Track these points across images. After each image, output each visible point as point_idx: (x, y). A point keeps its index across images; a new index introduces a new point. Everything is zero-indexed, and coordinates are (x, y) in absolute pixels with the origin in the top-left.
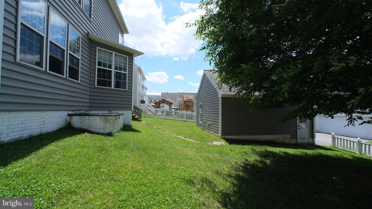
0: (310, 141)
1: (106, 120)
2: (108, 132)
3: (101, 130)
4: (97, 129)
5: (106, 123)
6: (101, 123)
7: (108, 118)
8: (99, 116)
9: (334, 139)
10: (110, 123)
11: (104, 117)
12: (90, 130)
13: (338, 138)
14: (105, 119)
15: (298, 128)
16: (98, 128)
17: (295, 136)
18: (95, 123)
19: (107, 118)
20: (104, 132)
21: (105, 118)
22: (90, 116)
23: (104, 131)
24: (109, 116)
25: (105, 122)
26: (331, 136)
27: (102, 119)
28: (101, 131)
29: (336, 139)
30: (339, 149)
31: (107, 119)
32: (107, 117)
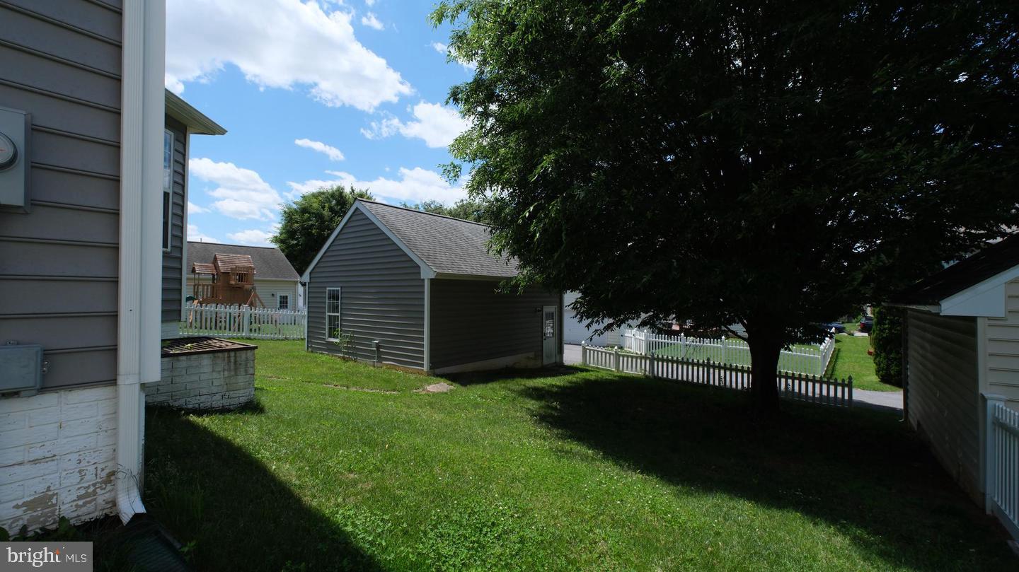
0: (558, 360)
1: (232, 364)
2: (243, 400)
3: (218, 397)
4: (203, 399)
5: (233, 373)
6: (215, 375)
7: (241, 356)
8: (211, 355)
9: (585, 351)
10: (246, 371)
11: (226, 354)
12: (176, 404)
13: (590, 350)
14: (229, 361)
15: (544, 337)
16: (205, 392)
17: (539, 353)
18: (196, 378)
19: (235, 356)
20: (226, 402)
21: (229, 357)
22: (175, 358)
23: (229, 400)
24: (245, 351)
25: (229, 370)
26: (580, 348)
27: (219, 361)
28: (217, 402)
29: (588, 351)
30: (592, 367)
31: (235, 362)
32: (238, 353)
